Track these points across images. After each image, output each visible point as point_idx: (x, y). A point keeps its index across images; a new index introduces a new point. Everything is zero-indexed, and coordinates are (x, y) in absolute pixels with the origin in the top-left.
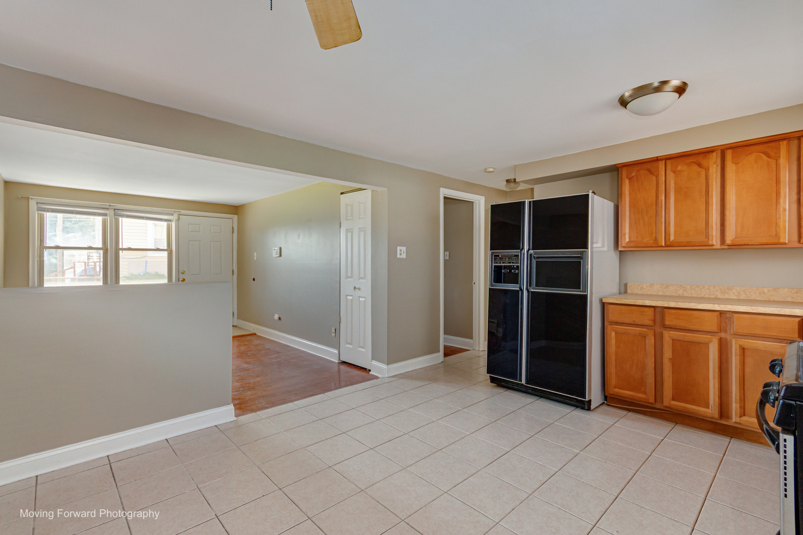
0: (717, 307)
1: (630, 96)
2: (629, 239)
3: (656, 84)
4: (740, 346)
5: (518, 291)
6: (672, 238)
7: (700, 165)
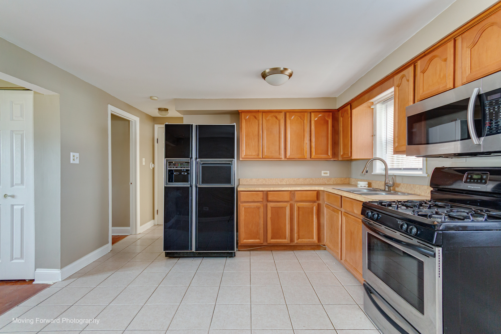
0: (290, 189)
1: (268, 73)
2: (245, 154)
3: (282, 69)
4: (298, 206)
5: (188, 187)
6: (265, 154)
7: (276, 118)
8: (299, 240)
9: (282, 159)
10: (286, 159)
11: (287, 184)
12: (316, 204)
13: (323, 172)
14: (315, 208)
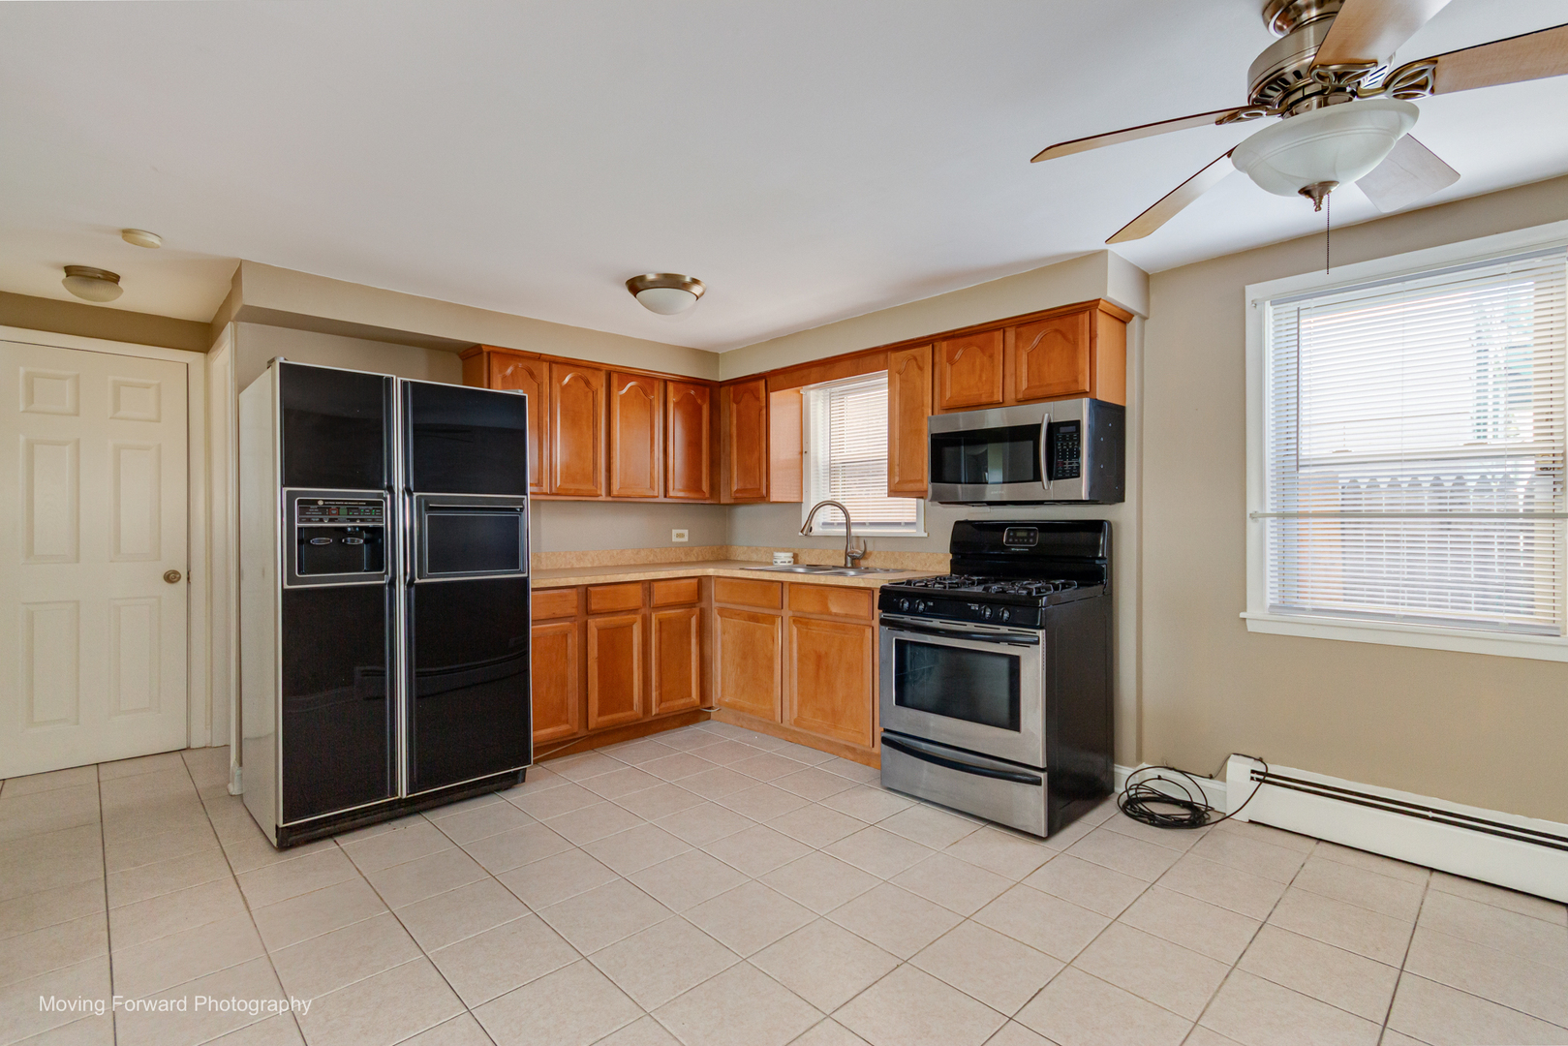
1: (651, 282)
4: (659, 619)
5: (380, 587)
6: (559, 482)
7: (587, 383)
8: (663, 705)
9: (600, 499)
10: (610, 499)
11: (595, 565)
12: (697, 610)
13: (675, 532)
14: (694, 621)
